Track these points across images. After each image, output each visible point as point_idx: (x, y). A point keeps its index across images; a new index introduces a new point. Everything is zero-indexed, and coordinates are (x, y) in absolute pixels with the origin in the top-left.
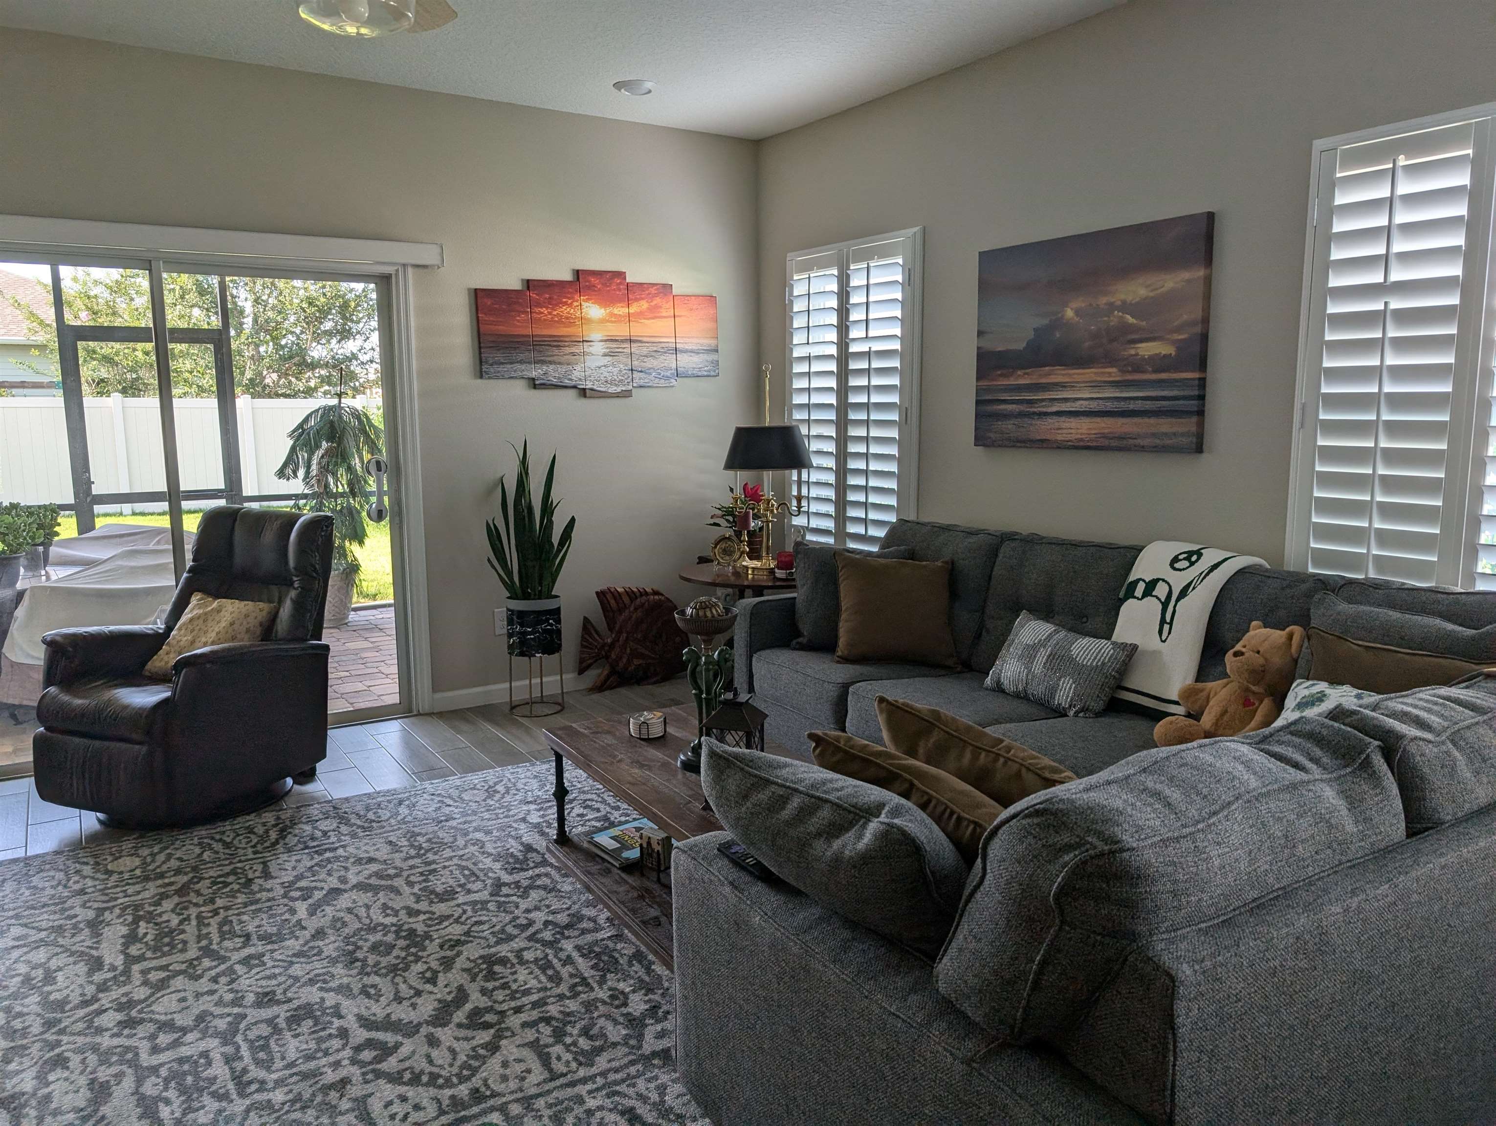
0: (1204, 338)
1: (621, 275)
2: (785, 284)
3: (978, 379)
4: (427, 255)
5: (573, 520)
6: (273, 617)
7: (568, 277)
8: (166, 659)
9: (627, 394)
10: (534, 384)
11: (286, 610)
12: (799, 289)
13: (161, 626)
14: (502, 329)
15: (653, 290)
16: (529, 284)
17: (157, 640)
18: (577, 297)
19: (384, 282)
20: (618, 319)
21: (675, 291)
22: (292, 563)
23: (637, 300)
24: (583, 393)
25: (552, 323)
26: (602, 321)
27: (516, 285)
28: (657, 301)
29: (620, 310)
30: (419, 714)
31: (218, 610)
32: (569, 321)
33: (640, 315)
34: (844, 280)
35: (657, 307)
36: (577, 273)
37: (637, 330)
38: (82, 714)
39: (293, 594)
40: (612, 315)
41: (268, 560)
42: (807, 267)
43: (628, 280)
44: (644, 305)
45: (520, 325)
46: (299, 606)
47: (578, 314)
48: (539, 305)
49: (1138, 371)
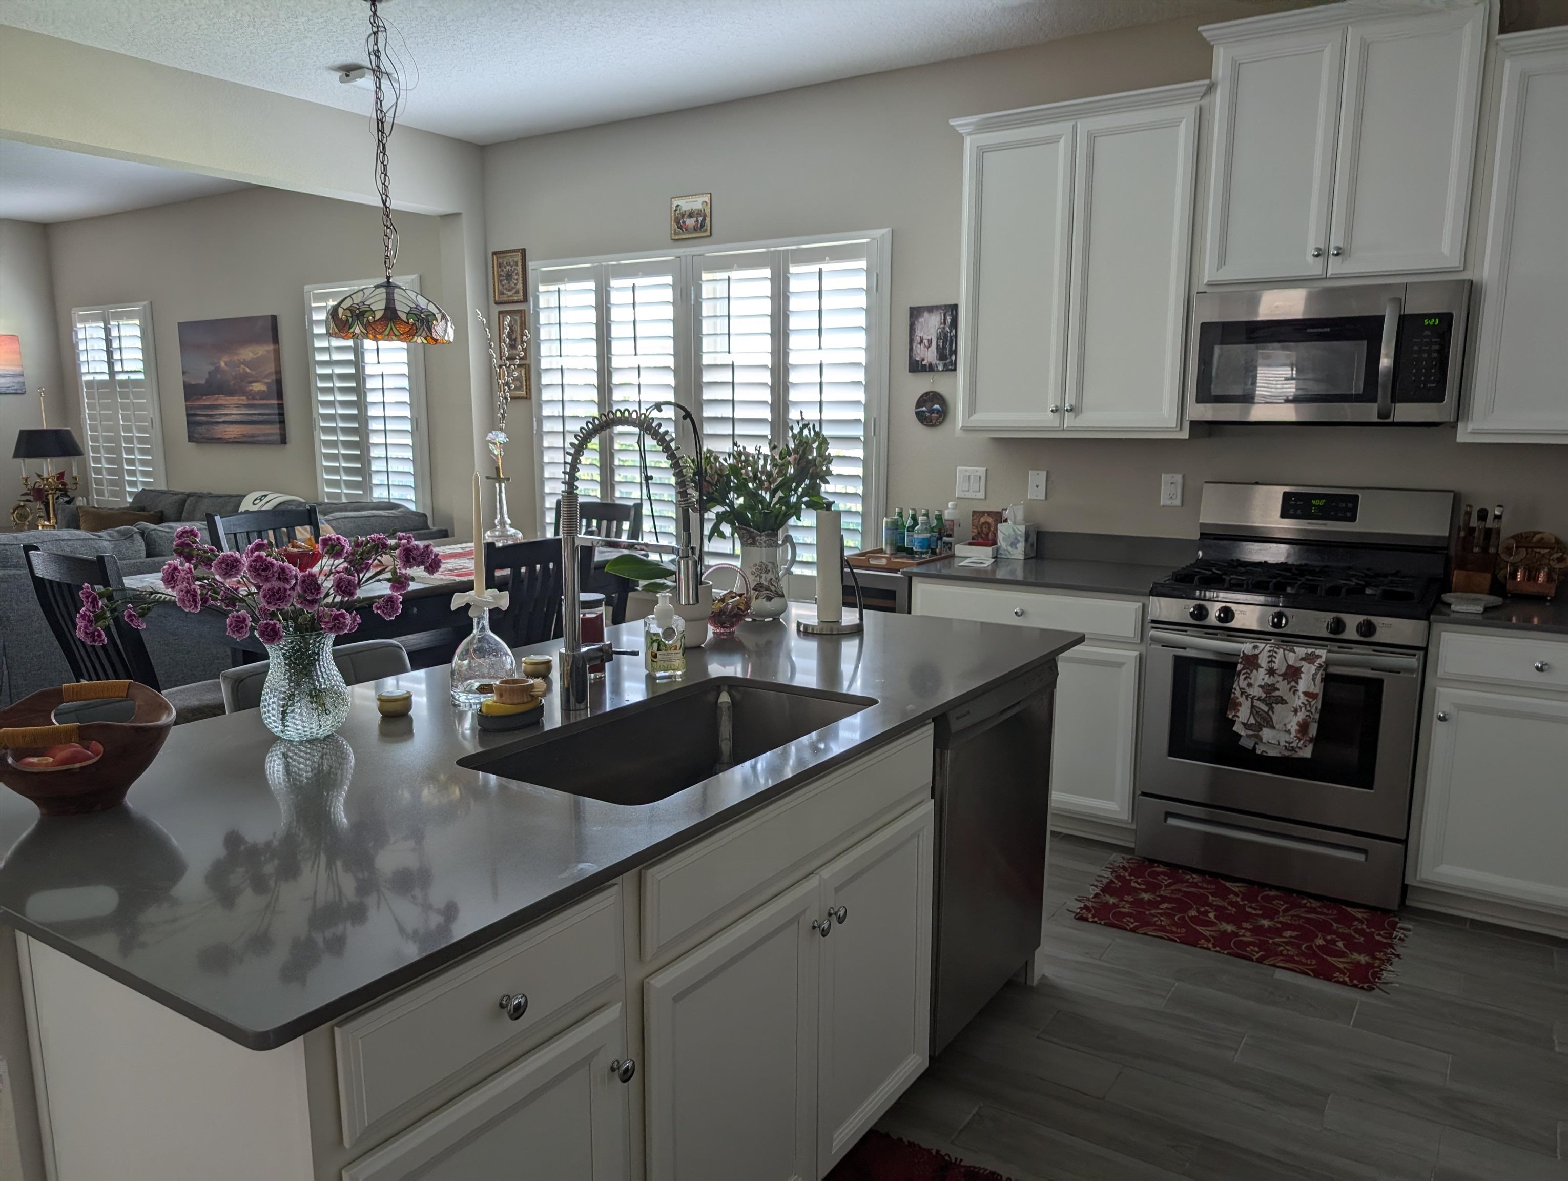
0: (279, 382)
2: (71, 330)
3: (186, 401)
12: (81, 335)
34: (107, 331)
42: (85, 319)
49: (254, 399)
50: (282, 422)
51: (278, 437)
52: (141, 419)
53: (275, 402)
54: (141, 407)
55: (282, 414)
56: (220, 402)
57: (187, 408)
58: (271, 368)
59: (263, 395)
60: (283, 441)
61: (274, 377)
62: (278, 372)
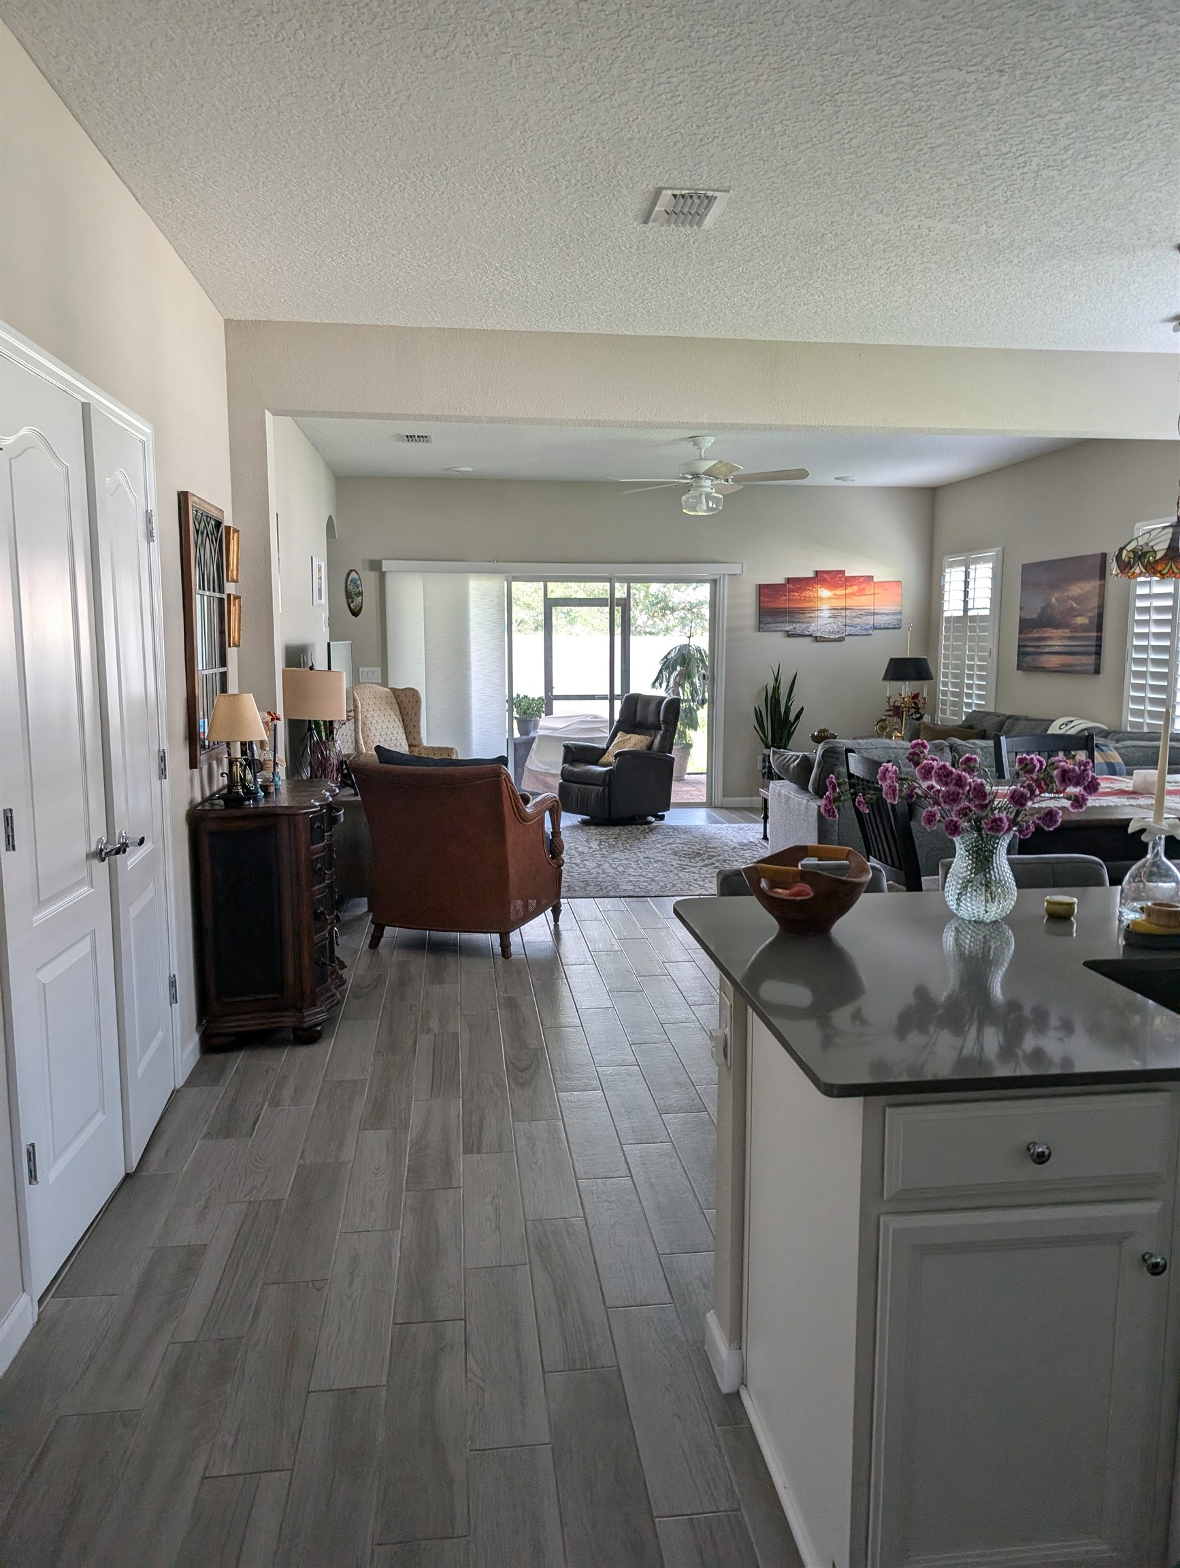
0: (1100, 616)
1: (843, 572)
2: (941, 575)
3: (1020, 633)
4: (735, 568)
5: (802, 709)
6: (652, 743)
7: (811, 575)
8: (609, 757)
9: (841, 640)
10: (789, 635)
11: (658, 738)
12: (947, 577)
13: (605, 747)
14: (772, 605)
15: (861, 580)
16: (789, 580)
17: (604, 751)
18: (815, 586)
19: (714, 583)
20: (839, 597)
21: (875, 580)
22: (661, 718)
23: (851, 586)
24: (817, 639)
25: (800, 601)
26: (829, 598)
27: (782, 581)
28: (864, 586)
29: (840, 592)
30: (715, 807)
31: (629, 739)
32: (810, 600)
33: (853, 594)
34: (967, 574)
35: (864, 589)
36: (817, 572)
37: (850, 602)
38: (578, 774)
39: (661, 732)
40: (835, 594)
41: (651, 719)
42: (952, 565)
43: (846, 575)
44: (855, 588)
45: (782, 603)
46: (663, 738)
47: (816, 595)
48: (794, 591)
49: (1076, 632)
50: (1098, 653)
51: (1092, 668)
52: (982, 649)
53: (1095, 634)
54: (983, 639)
55: (1099, 646)
56: (1047, 635)
57: (1020, 640)
58: (1094, 603)
59: (1084, 628)
60: (1097, 671)
61: (1096, 611)
62: (1101, 607)
